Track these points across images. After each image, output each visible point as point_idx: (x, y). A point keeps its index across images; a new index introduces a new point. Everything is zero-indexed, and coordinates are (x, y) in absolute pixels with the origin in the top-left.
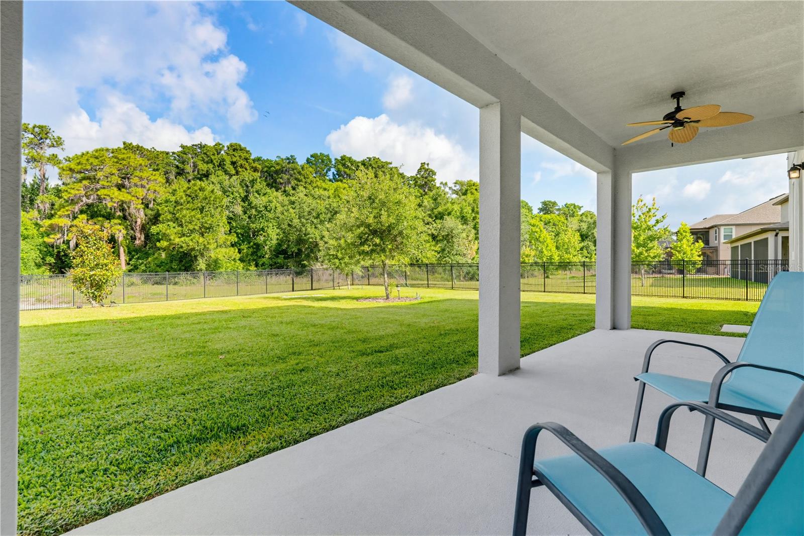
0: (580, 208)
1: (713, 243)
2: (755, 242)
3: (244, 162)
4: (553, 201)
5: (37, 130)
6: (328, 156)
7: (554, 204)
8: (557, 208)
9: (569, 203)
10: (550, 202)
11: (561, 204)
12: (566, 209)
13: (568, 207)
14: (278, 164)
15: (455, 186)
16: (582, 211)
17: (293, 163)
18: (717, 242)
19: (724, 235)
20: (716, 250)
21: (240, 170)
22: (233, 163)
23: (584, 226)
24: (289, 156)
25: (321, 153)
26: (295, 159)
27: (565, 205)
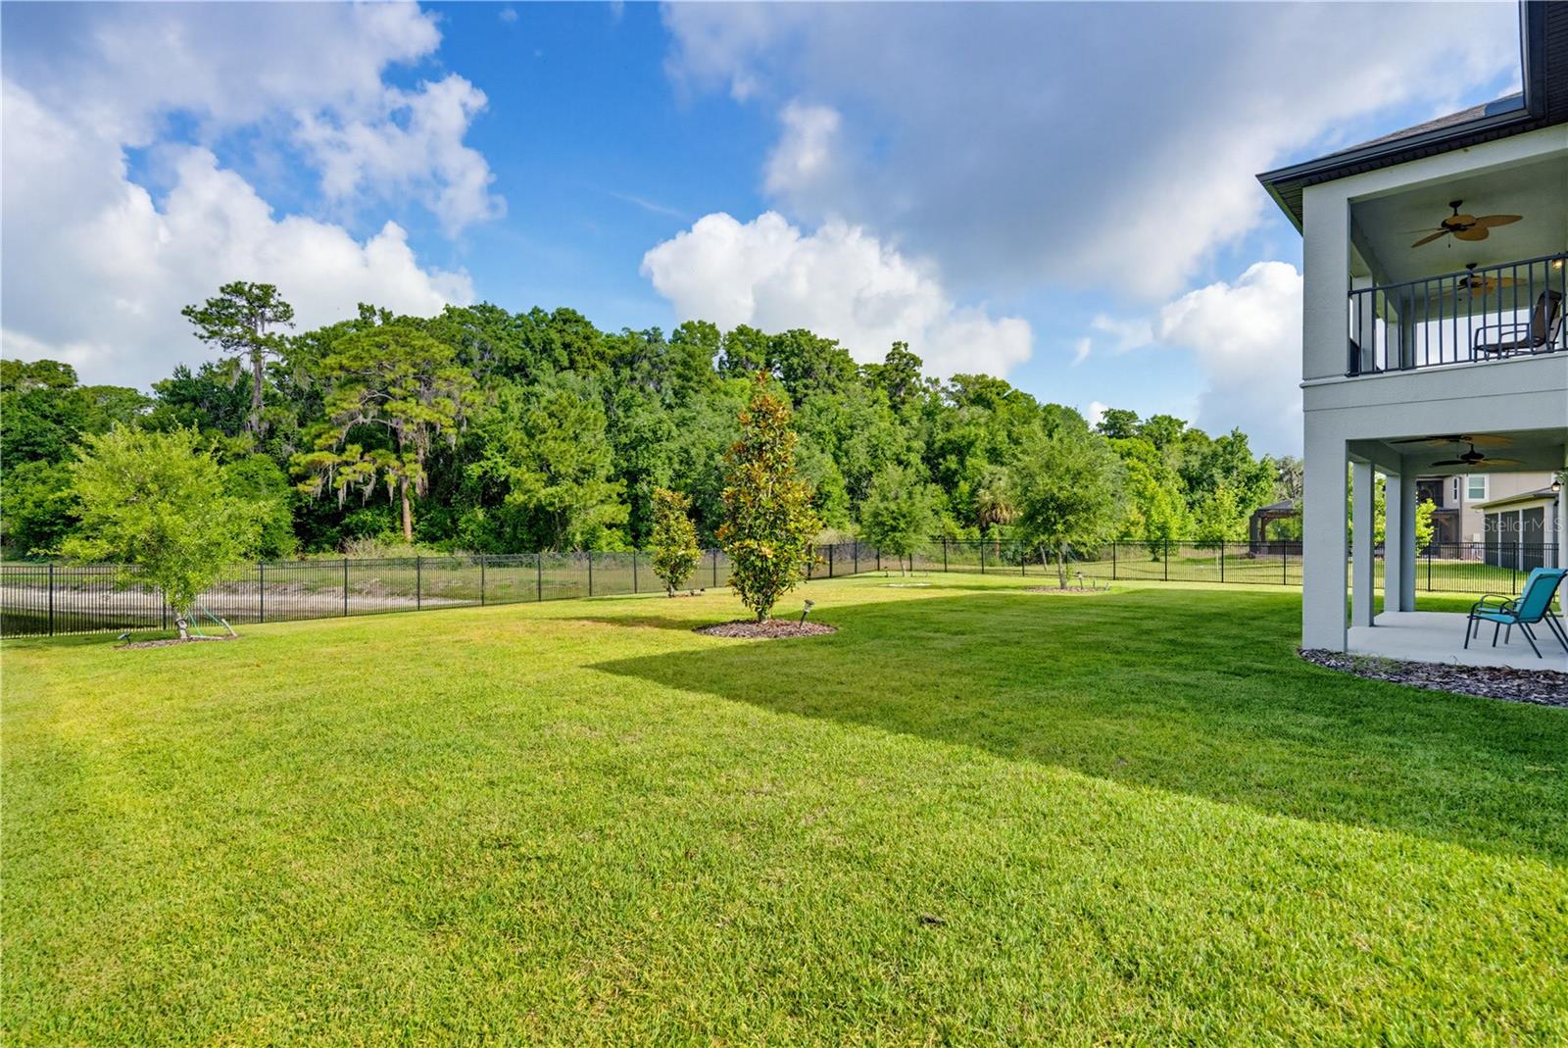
0: (1181, 425)
1: (1450, 502)
2: (1524, 511)
3: (584, 345)
4: (1129, 410)
5: (255, 291)
6: (712, 327)
7: (1132, 416)
8: (1137, 424)
9: (1159, 415)
10: (1123, 412)
11: (1144, 416)
12: (1154, 427)
13: (1158, 423)
14: (626, 343)
15: (953, 386)
16: (1185, 429)
17: (656, 341)
18: (1457, 501)
19: (1471, 490)
20: (1455, 515)
21: (578, 358)
22: (566, 346)
23: (1195, 462)
24: (649, 329)
25: (699, 322)
26: (661, 334)
27: (1153, 419)
